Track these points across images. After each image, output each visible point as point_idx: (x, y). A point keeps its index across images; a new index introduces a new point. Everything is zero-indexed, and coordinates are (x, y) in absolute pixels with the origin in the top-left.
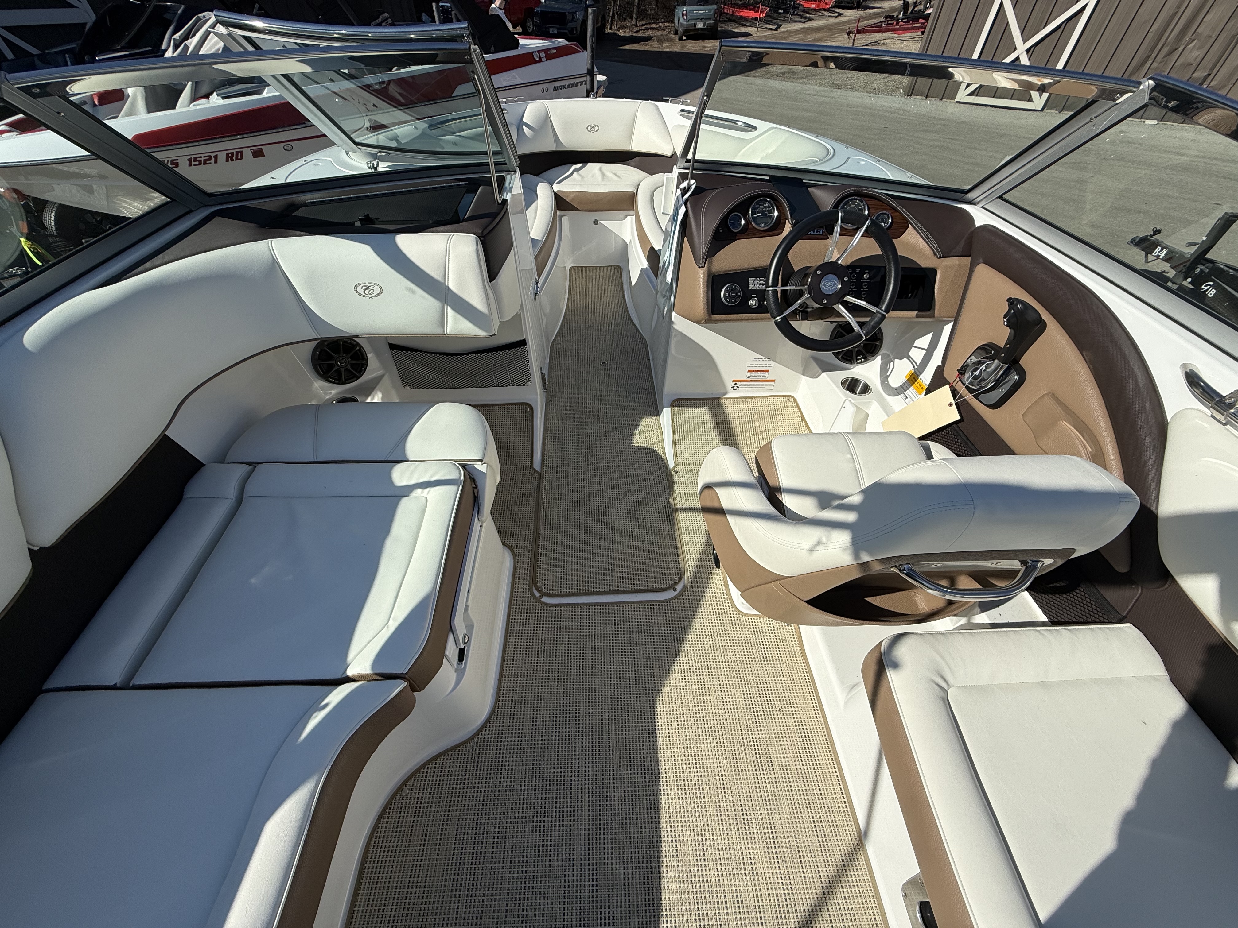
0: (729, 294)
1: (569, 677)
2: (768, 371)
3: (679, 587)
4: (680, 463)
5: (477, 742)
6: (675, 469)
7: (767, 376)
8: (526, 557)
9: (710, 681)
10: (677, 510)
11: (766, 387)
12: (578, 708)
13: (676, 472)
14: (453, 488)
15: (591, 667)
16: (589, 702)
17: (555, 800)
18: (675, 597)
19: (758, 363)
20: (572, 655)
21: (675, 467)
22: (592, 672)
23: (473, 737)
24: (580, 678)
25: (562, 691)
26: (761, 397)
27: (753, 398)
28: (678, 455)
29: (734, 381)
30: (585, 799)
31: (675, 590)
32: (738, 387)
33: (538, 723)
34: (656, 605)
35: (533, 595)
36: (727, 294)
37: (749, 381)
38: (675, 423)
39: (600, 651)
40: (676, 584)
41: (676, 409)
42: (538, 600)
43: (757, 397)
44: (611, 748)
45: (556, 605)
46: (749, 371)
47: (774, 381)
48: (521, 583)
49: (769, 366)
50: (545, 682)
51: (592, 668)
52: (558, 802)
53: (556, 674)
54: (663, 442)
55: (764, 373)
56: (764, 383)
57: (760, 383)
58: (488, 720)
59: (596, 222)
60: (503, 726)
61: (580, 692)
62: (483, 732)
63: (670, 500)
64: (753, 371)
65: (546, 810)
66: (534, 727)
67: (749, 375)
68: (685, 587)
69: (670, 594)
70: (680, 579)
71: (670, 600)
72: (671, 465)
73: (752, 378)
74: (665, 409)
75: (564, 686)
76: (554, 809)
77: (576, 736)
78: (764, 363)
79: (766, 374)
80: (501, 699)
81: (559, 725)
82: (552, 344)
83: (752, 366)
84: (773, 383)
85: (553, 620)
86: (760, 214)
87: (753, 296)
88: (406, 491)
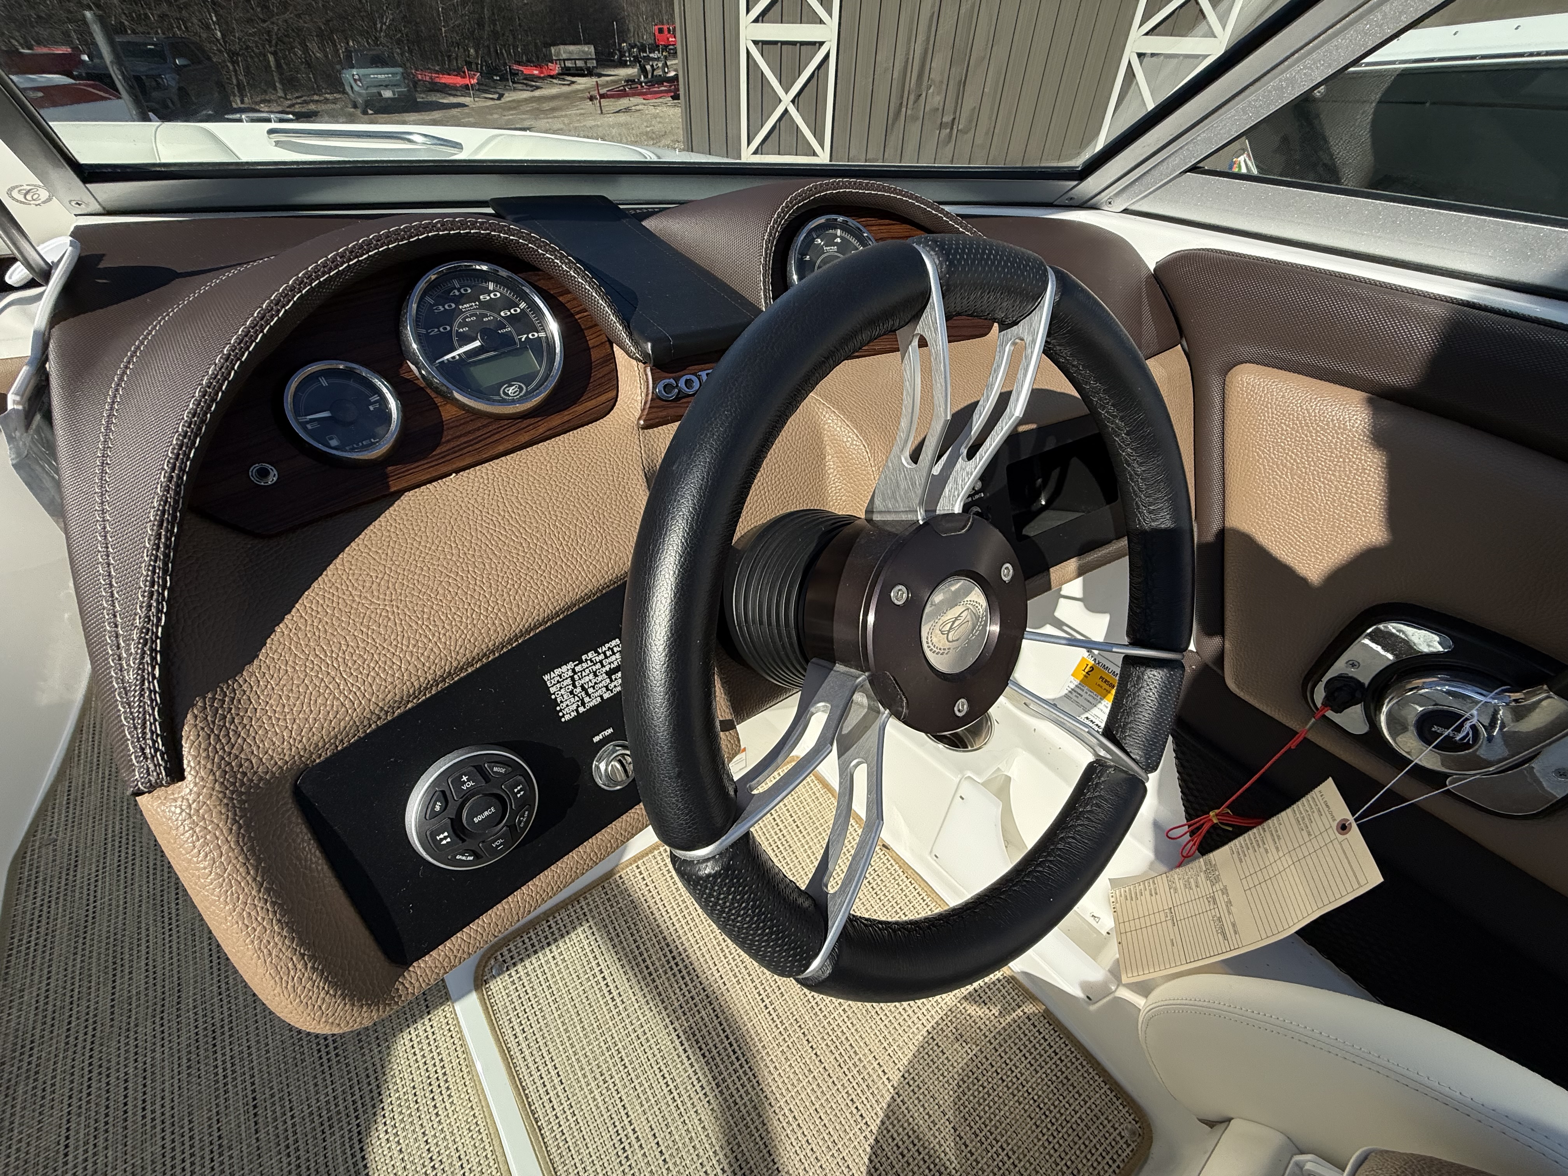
86: (477, 344)
87: (596, 739)
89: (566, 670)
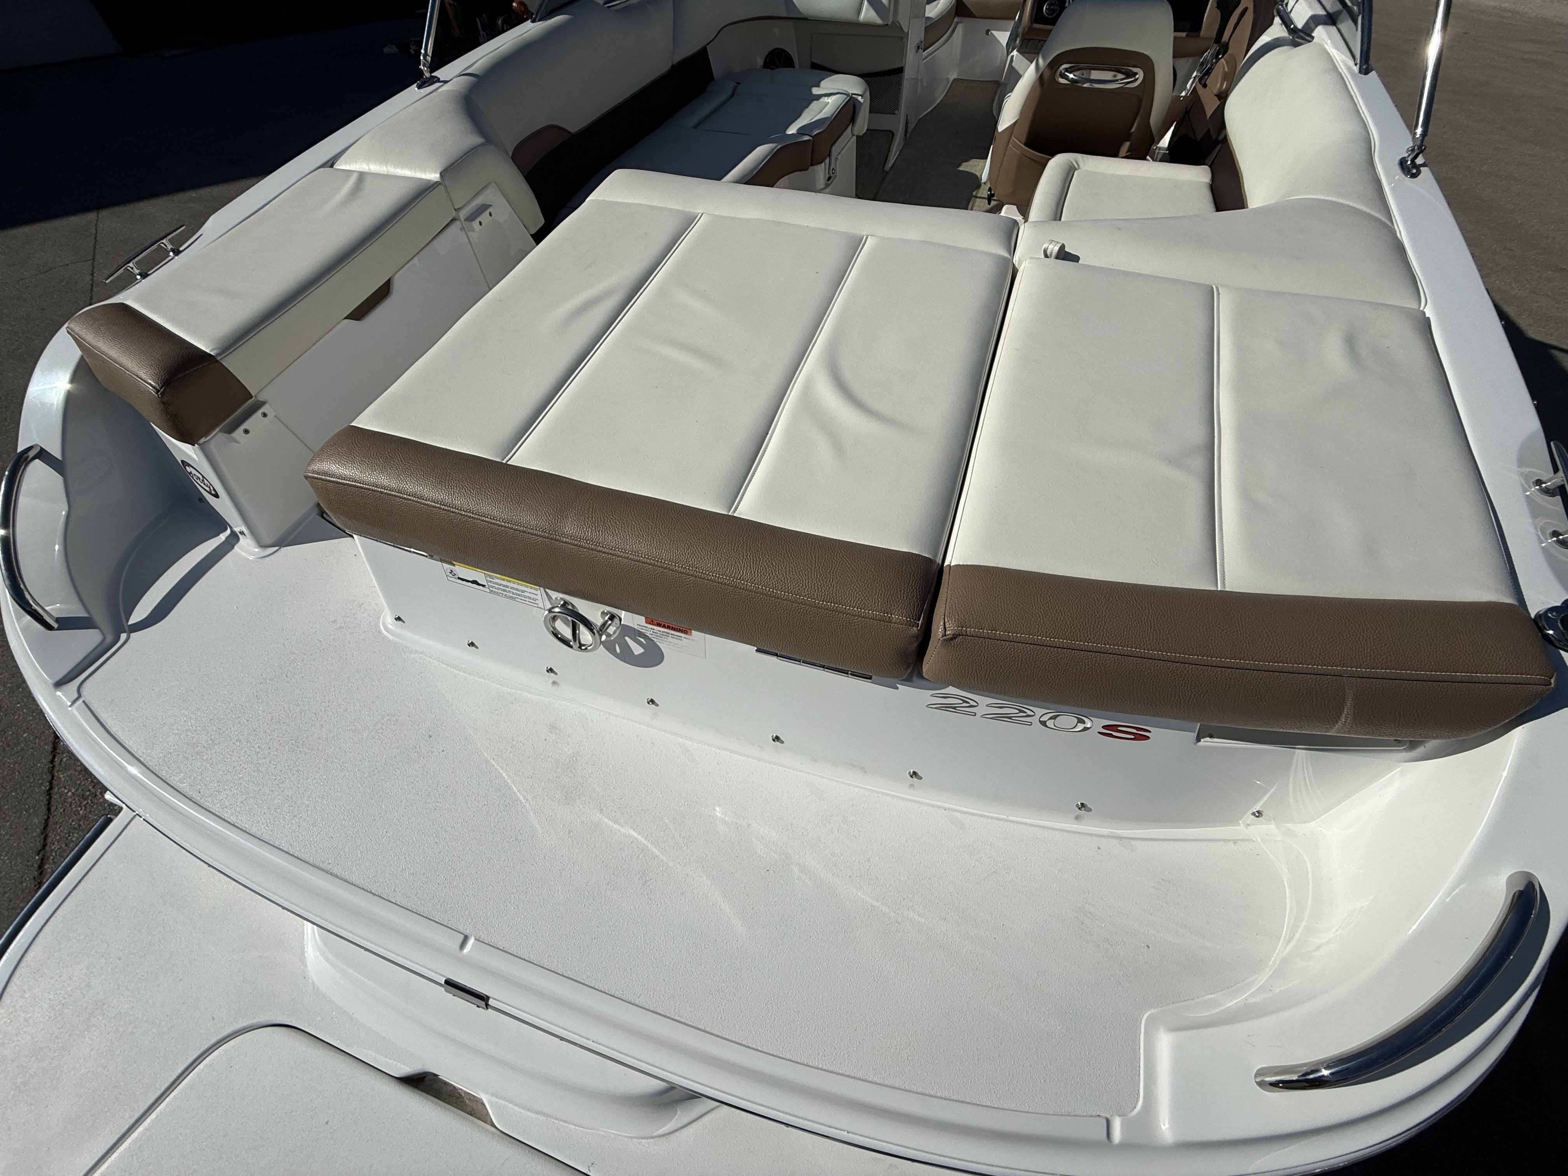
6: (985, 183)
14: (845, 96)
54: (982, 171)
59: (988, 31)
72: (983, 180)
82: (920, 117)
88: (818, 97)
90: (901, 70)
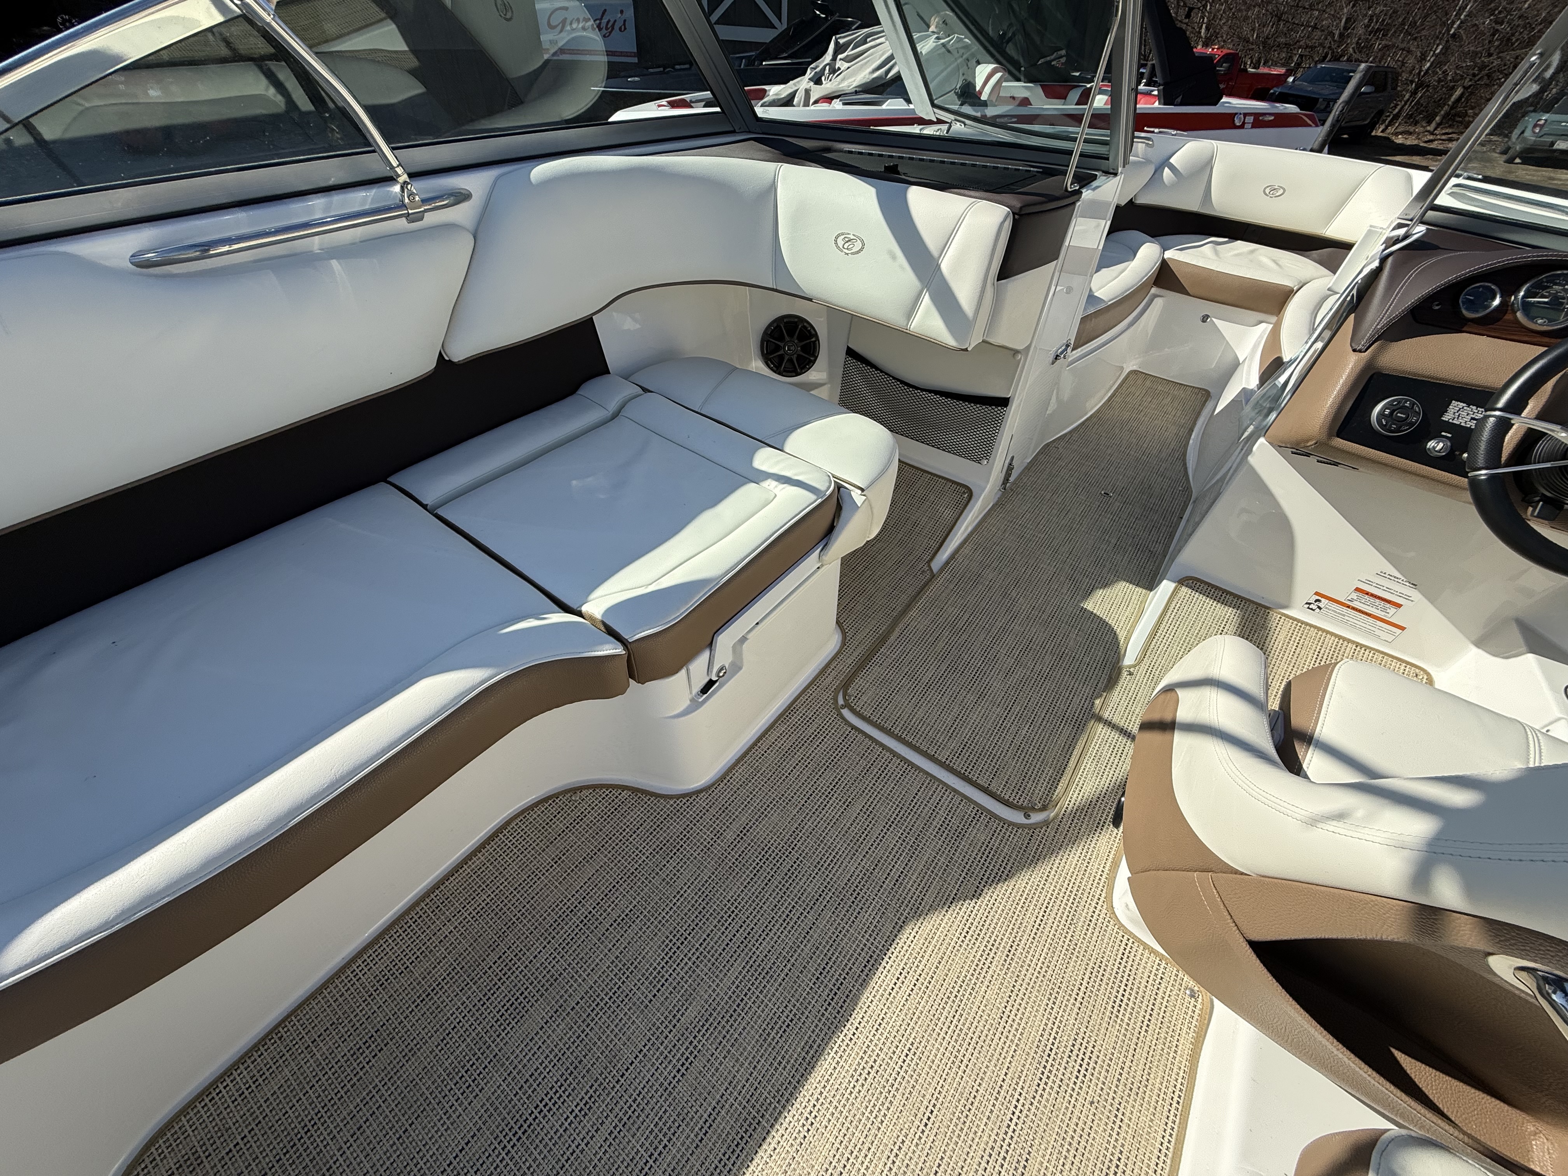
0: (1391, 413)
1: (814, 817)
2: (1399, 606)
3: (1037, 818)
4: (1144, 666)
5: (672, 806)
6: (1132, 670)
7: (1391, 613)
8: (856, 654)
9: (1001, 970)
10: (1099, 719)
11: (1378, 632)
12: (801, 858)
13: (1131, 674)
14: (811, 497)
15: (848, 825)
16: (818, 863)
17: (705, 936)
18: (1019, 826)
19: (1386, 583)
20: (836, 795)
21: (1134, 666)
22: (847, 832)
23: (671, 797)
24: (826, 828)
25: (796, 825)
26: (1357, 644)
27: (1340, 637)
28: (1148, 654)
29: (1317, 594)
30: (738, 966)
31: (1027, 816)
32: (1320, 608)
33: (745, 838)
34: (986, 816)
35: (835, 699)
36: (1387, 412)
37: (1348, 607)
38: (1171, 609)
39: (872, 816)
40: (1033, 809)
41: (1184, 589)
42: (838, 709)
43: (1349, 641)
44: (808, 937)
45: (854, 727)
46: (1358, 590)
47: (1403, 628)
48: (830, 678)
49: (1407, 598)
50: (784, 801)
51: (849, 828)
52: (707, 942)
53: (803, 802)
54: (1133, 627)
55: (1388, 605)
56: (1379, 623)
57: (1371, 620)
58: (698, 792)
59: (1205, 318)
60: (708, 811)
61: (815, 843)
62: (684, 801)
63: (1098, 702)
64: (1367, 594)
65: (689, 938)
66: (738, 839)
67: (1354, 596)
68: (1046, 823)
69: (1017, 817)
70: (1044, 808)
71: (1011, 824)
72: (1129, 660)
73: (1356, 604)
74: (1165, 582)
75: (802, 821)
76: (697, 945)
77: (777, 887)
78: (1398, 589)
79: (1392, 610)
80: (725, 781)
81: (767, 859)
82: (1048, 445)
83: (1369, 582)
84: (1399, 631)
85: (840, 741)
86: (1546, 300)
87: (1443, 434)
88: (760, 477)
89: (1461, 405)
90: (1004, 402)
